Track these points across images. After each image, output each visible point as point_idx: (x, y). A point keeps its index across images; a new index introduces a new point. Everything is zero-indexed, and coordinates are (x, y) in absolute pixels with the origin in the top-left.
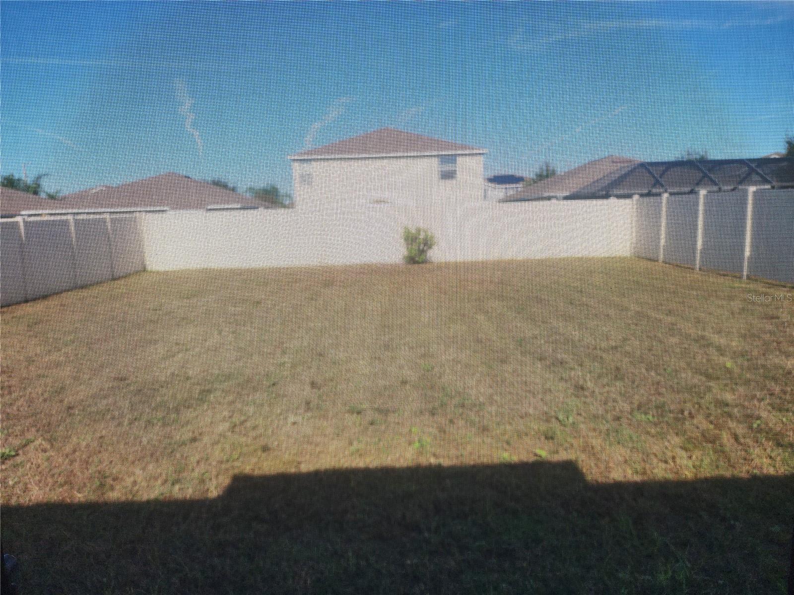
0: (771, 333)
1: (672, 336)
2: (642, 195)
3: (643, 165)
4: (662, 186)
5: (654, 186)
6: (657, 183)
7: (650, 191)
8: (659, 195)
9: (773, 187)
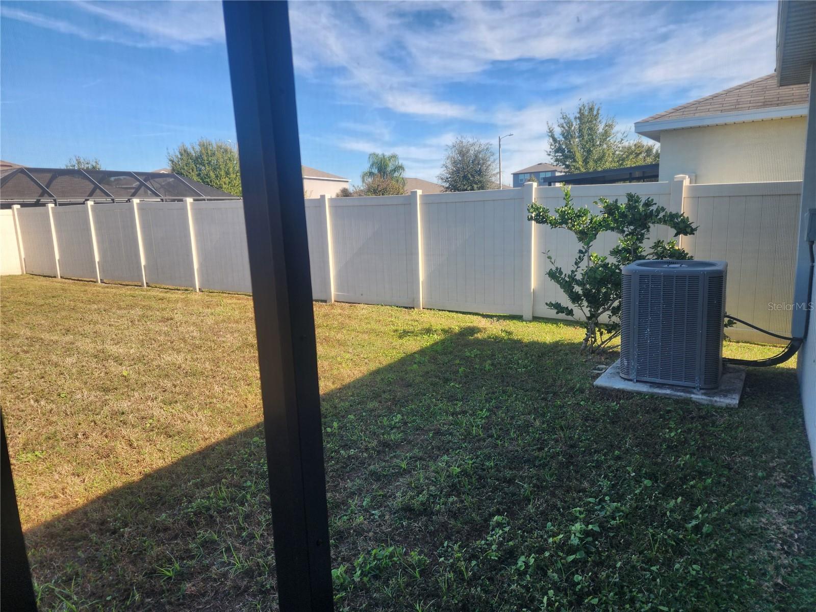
0: (167, 334)
1: (69, 356)
2: (23, 205)
3: (23, 171)
4: (51, 196)
5: (42, 195)
6: (44, 193)
7: (38, 201)
8: (44, 205)
9: (162, 200)
